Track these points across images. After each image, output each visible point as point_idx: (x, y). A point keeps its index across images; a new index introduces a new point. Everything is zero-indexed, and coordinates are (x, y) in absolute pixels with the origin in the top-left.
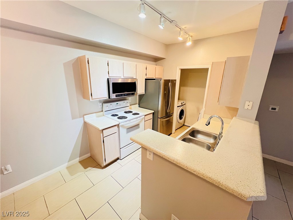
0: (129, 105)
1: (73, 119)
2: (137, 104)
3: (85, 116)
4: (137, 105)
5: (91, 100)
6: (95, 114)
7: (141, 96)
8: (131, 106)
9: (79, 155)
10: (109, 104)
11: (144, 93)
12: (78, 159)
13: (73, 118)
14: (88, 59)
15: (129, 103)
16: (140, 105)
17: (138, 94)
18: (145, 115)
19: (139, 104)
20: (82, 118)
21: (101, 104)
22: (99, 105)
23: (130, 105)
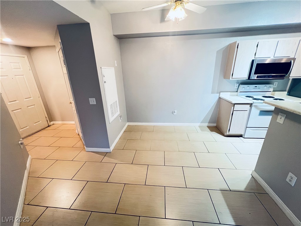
3: (221, 93)
4: (286, 93)
5: (231, 79)
10: (246, 86)
12: (207, 124)
13: (212, 93)
14: (238, 44)
17: (290, 78)
19: (289, 92)
20: (218, 94)
21: (238, 85)
22: (236, 85)
23: (274, 91)
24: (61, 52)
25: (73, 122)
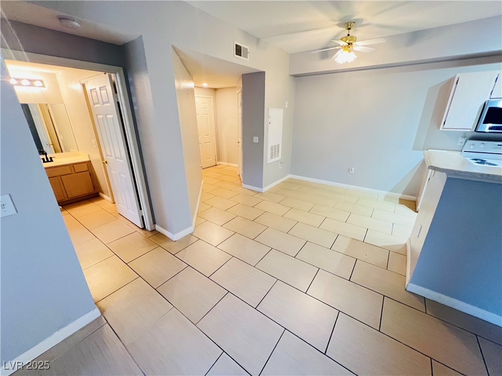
1: (413, 150)
5: (441, 129)
9: (402, 192)
12: (400, 195)
13: (415, 148)
14: (459, 78)
21: (463, 140)
22: (460, 141)
24: (240, 95)
25: (237, 165)
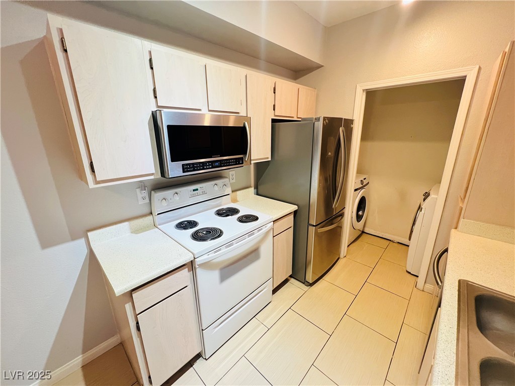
0: (228, 190)
1: (45, 247)
2: (250, 187)
3: (89, 234)
4: (252, 190)
5: (92, 185)
6: (126, 224)
7: (261, 168)
8: (234, 193)
9: (81, 351)
10: (169, 193)
11: (270, 159)
13: (47, 243)
15: (229, 185)
16: (259, 187)
17: (252, 162)
18: (274, 221)
19: (256, 187)
22: (140, 196)
23: (232, 192)
